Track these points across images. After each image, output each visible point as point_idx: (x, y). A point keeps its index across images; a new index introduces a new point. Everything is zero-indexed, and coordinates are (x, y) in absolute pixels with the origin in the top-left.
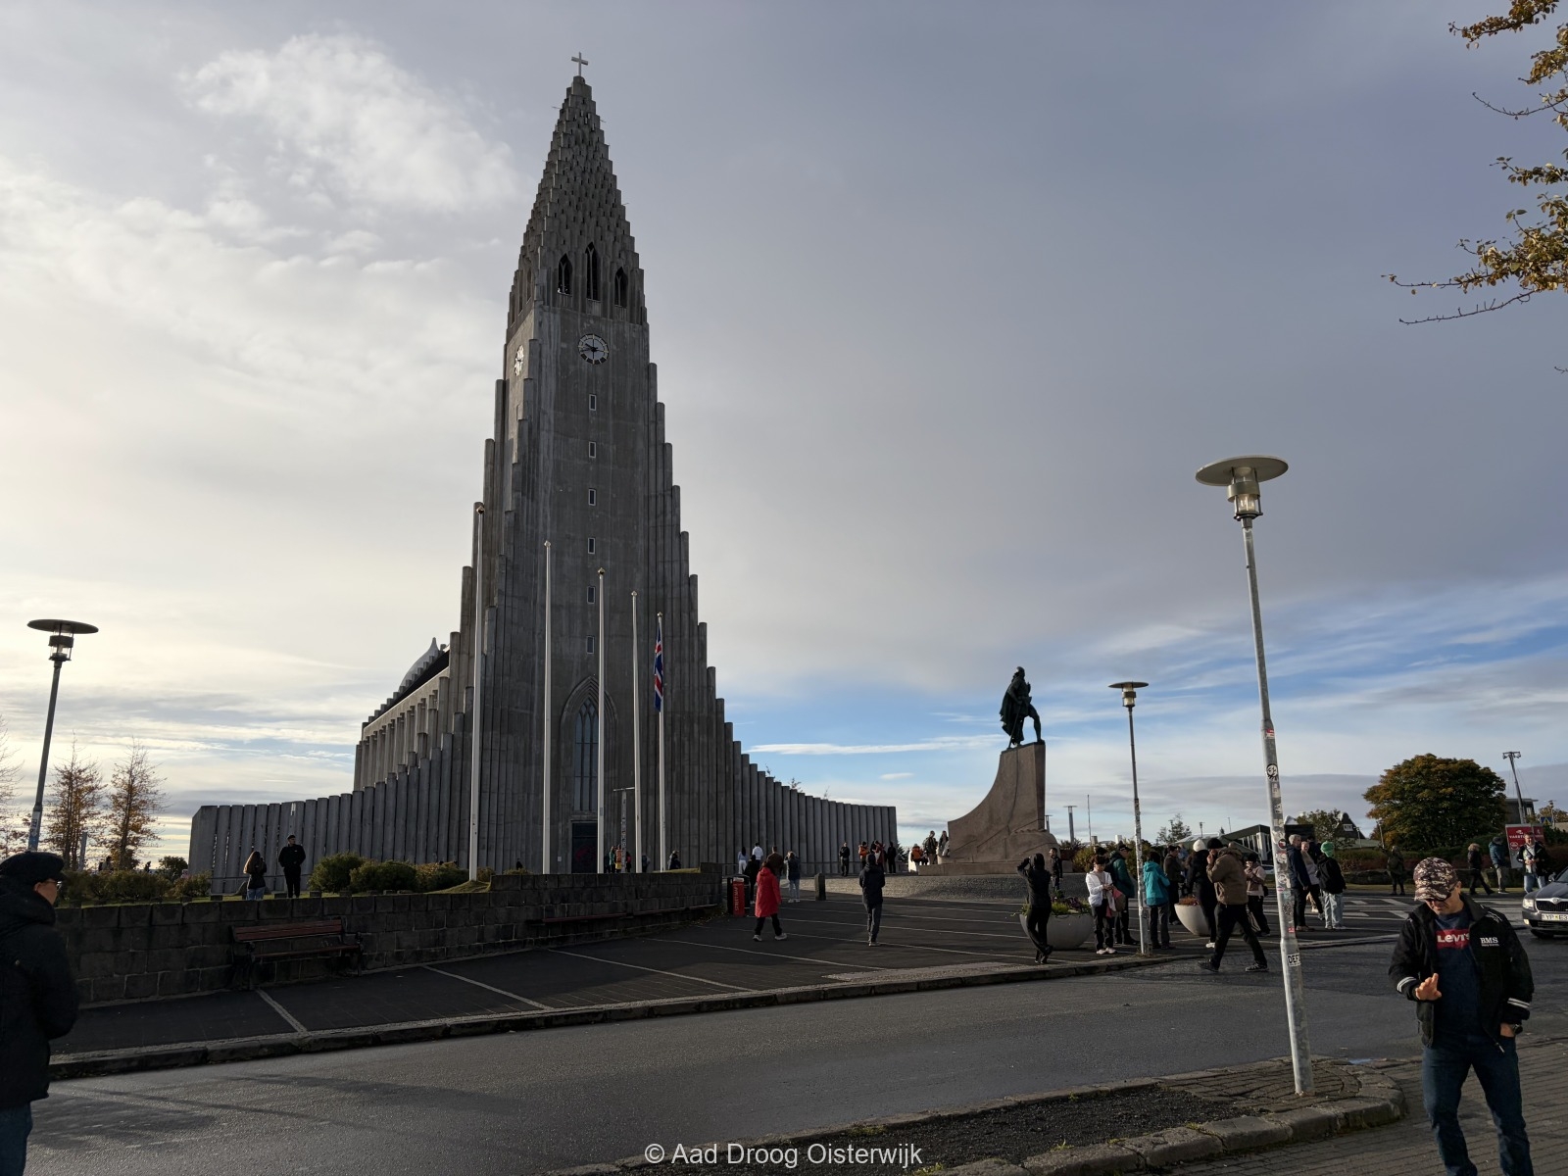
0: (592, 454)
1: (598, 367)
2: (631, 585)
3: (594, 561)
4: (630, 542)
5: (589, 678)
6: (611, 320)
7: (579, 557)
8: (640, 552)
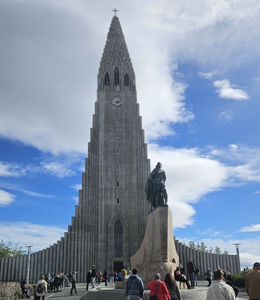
0: (117, 137)
1: (119, 108)
2: (132, 180)
3: (119, 173)
4: (131, 165)
5: (117, 212)
6: (123, 91)
7: (113, 172)
8: (135, 168)
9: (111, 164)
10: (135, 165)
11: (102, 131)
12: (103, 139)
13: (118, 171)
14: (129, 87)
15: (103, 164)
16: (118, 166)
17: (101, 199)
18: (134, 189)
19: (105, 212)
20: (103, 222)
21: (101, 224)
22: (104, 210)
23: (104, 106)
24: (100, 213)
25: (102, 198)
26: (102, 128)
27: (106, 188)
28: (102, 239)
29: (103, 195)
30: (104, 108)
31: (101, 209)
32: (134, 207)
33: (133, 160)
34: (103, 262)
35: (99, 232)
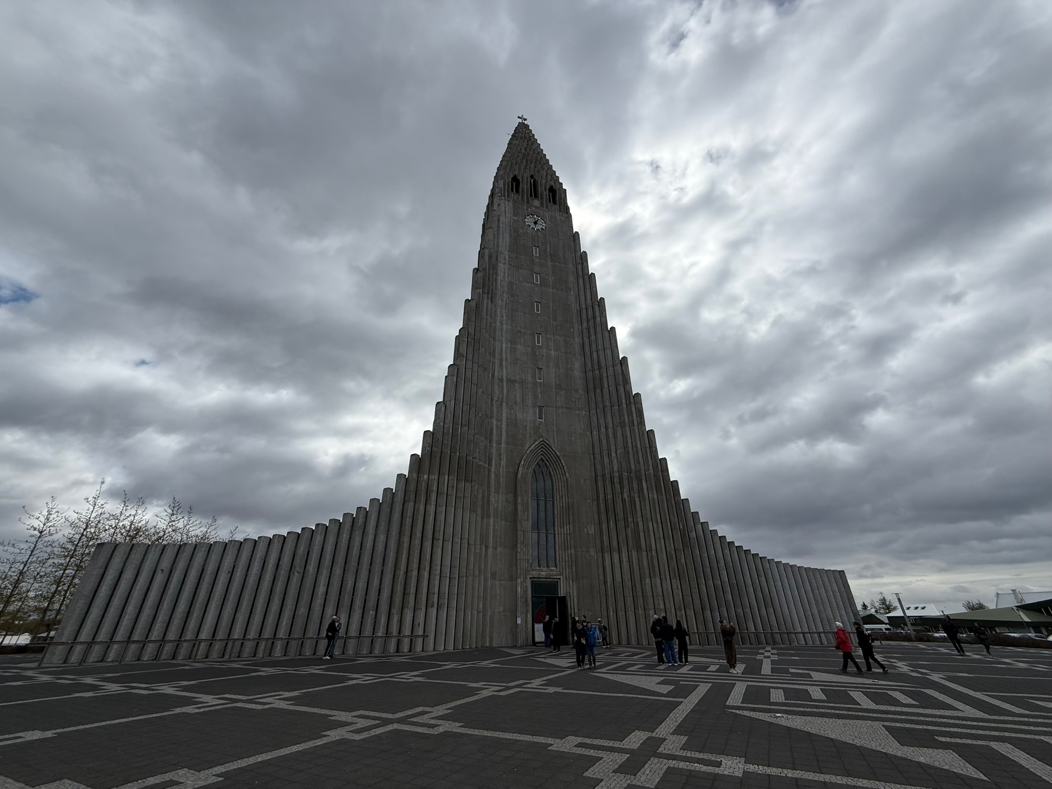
0: (536, 280)
1: (539, 232)
2: (572, 370)
3: (540, 350)
4: (568, 339)
5: (541, 439)
6: (547, 210)
7: (529, 346)
8: (576, 346)
9: (523, 330)
10: (577, 340)
11: (505, 264)
12: (506, 278)
13: (540, 347)
14: (557, 207)
15: (504, 327)
17: (498, 403)
18: (579, 390)
19: (507, 435)
20: (503, 462)
21: (498, 466)
22: (507, 431)
23: (510, 223)
24: (494, 436)
25: (500, 400)
26: (505, 259)
27: (512, 378)
28: (500, 508)
29: (503, 393)
30: (510, 226)
31: (499, 428)
32: (580, 433)
33: (572, 331)
34: (502, 578)
35: (493, 489)
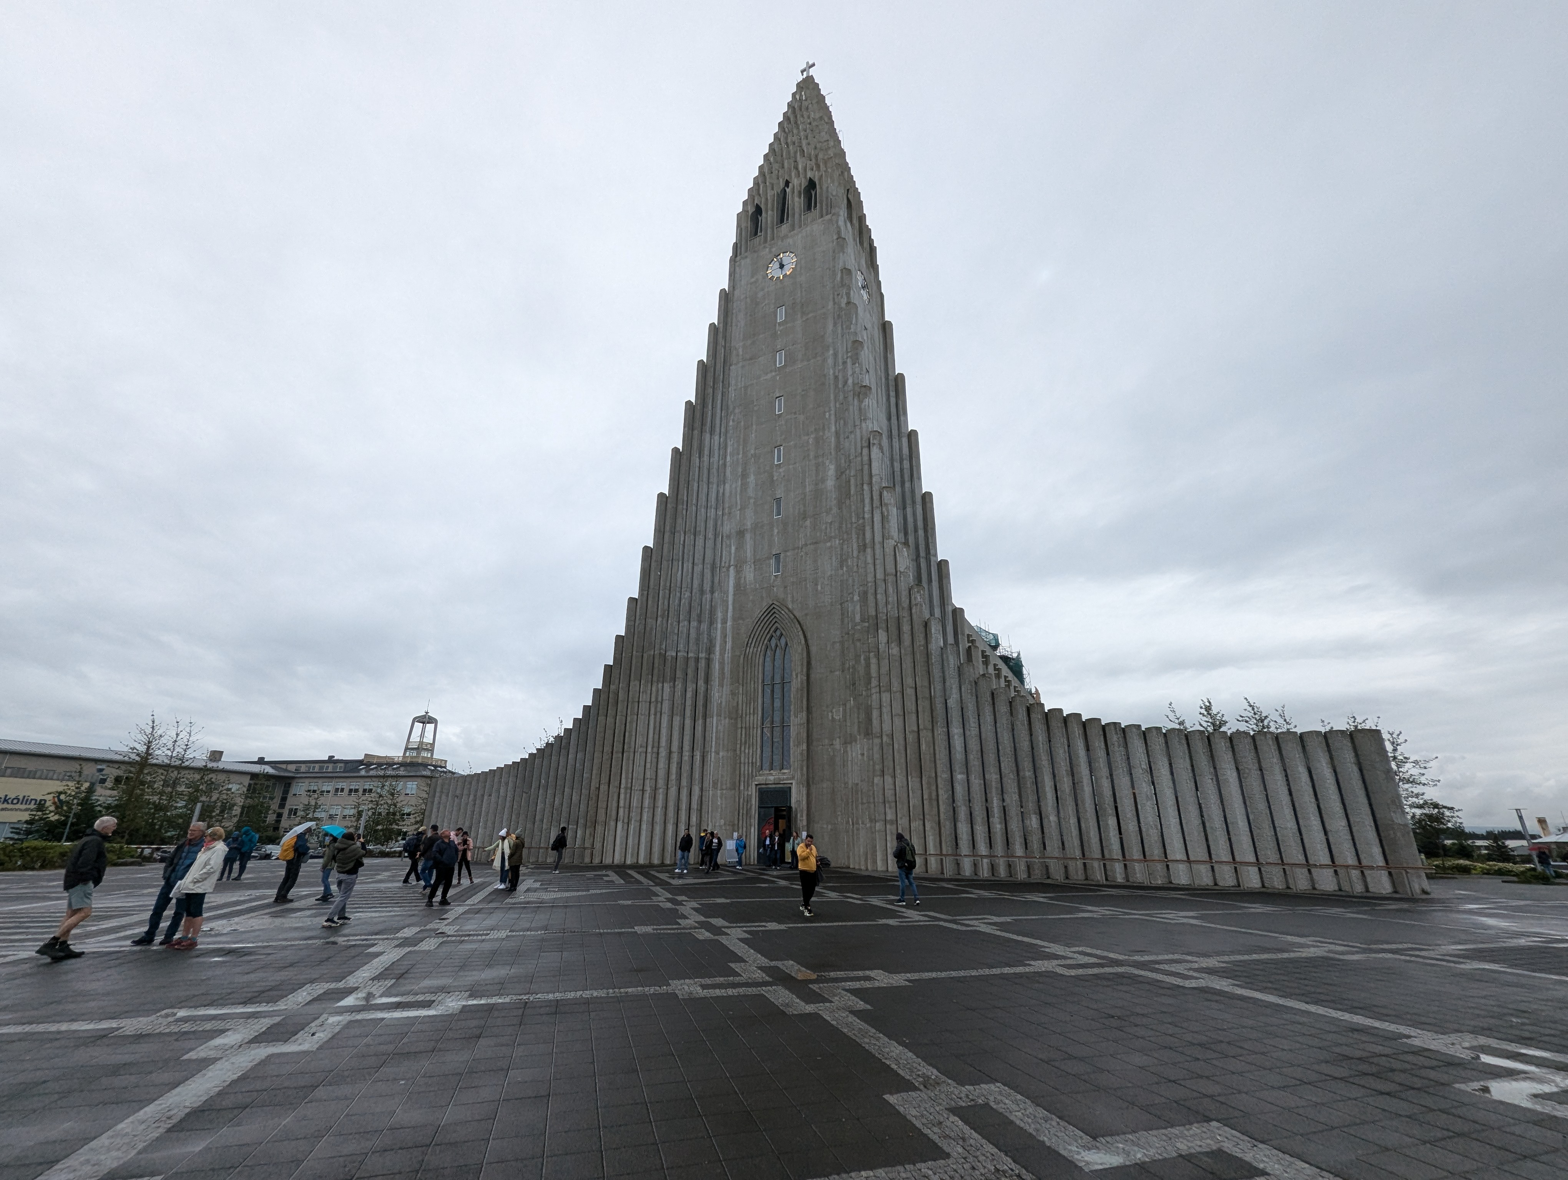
2: (823, 481)
3: (781, 470)
5: (771, 602)
6: (800, 230)
7: (765, 471)
9: (757, 451)
11: (737, 363)
12: (739, 384)
13: (779, 467)
14: (815, 213)
16: (779, 451)
17: (725, 569)
18: (831, 509)
19: (734, 609)
20: (729, 645)
21: (722, 652)
22: (734, 604)
23: (747, 292)
24: (719, 615)
26: (738, 355)
27: (742, 529)
28: (724, 703)
29: (730, 554)
31: (725, 602)
32: (831, 576)
34: (724, 787)
35: (715, 682)
